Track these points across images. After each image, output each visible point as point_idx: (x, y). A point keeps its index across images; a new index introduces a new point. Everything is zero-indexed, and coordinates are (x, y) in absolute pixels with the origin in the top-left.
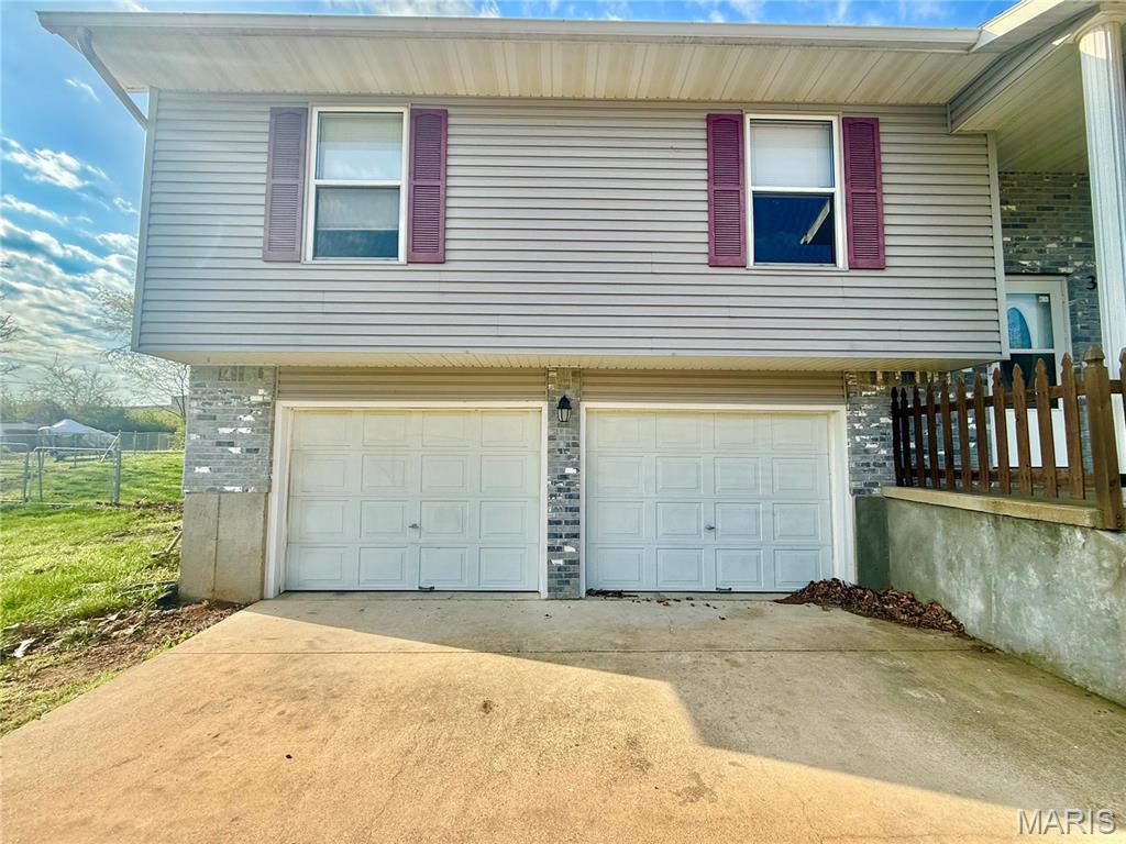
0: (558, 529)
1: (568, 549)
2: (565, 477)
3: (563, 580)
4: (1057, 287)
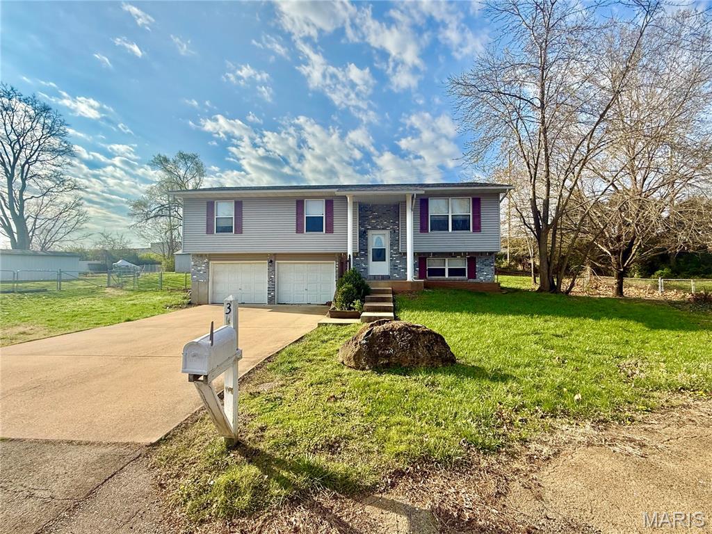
0: (270, 289)
1: (272, 293)
2: (272, 278)
3: (271, 300)
4: (387, 233)
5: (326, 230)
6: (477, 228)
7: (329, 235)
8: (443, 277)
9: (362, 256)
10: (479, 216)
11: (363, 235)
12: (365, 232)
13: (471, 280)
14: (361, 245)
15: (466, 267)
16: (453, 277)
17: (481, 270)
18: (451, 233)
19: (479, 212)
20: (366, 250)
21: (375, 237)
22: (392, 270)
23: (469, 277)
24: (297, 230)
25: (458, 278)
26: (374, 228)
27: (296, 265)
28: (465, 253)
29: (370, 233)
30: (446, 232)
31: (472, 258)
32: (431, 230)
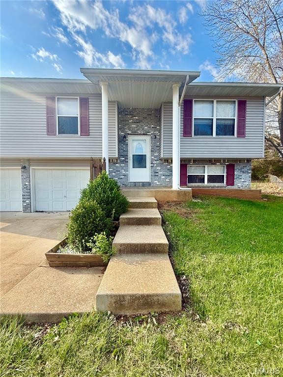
0: (25, 197)
1: (27, 201)
2: (26, 185)
3: (27, 208)
4: (148, 138)
5: (81, 132)
6: (242, 134)
7: (85, 138)
8: (203, 184)
9: (122, 162)
10: (244, 120)
11: (122, 140)
12: (125, 137)
13: (230, 187)
14: (121, 151)
15: (225, 175)
16: (212, 184)
17: (239, 177)
18: (214, 138)
19: (244, 117)
20: (126, 156)
21: (135, 144)
22: (153, 177)
23: (228, 184)
24: (48, 131)
25: (217, 184)
26: (134, 133)
27: (54, 171)
28: (224, 160)
29: (130, 139)
30: (210, 136)
31: (231, 165)
32: (195, 135)
